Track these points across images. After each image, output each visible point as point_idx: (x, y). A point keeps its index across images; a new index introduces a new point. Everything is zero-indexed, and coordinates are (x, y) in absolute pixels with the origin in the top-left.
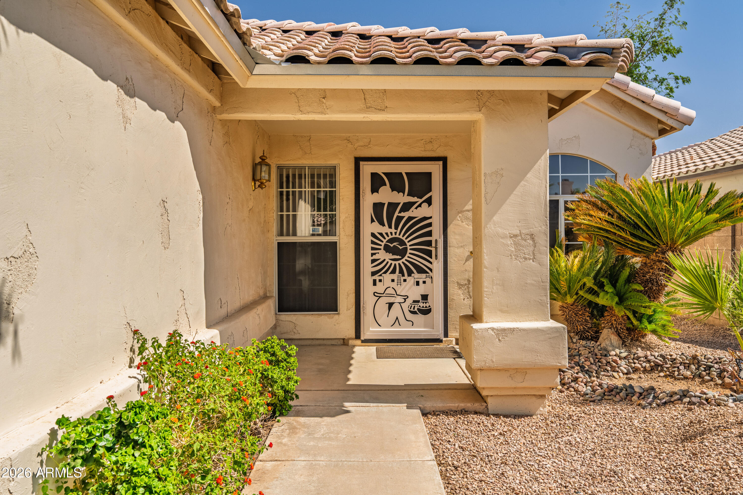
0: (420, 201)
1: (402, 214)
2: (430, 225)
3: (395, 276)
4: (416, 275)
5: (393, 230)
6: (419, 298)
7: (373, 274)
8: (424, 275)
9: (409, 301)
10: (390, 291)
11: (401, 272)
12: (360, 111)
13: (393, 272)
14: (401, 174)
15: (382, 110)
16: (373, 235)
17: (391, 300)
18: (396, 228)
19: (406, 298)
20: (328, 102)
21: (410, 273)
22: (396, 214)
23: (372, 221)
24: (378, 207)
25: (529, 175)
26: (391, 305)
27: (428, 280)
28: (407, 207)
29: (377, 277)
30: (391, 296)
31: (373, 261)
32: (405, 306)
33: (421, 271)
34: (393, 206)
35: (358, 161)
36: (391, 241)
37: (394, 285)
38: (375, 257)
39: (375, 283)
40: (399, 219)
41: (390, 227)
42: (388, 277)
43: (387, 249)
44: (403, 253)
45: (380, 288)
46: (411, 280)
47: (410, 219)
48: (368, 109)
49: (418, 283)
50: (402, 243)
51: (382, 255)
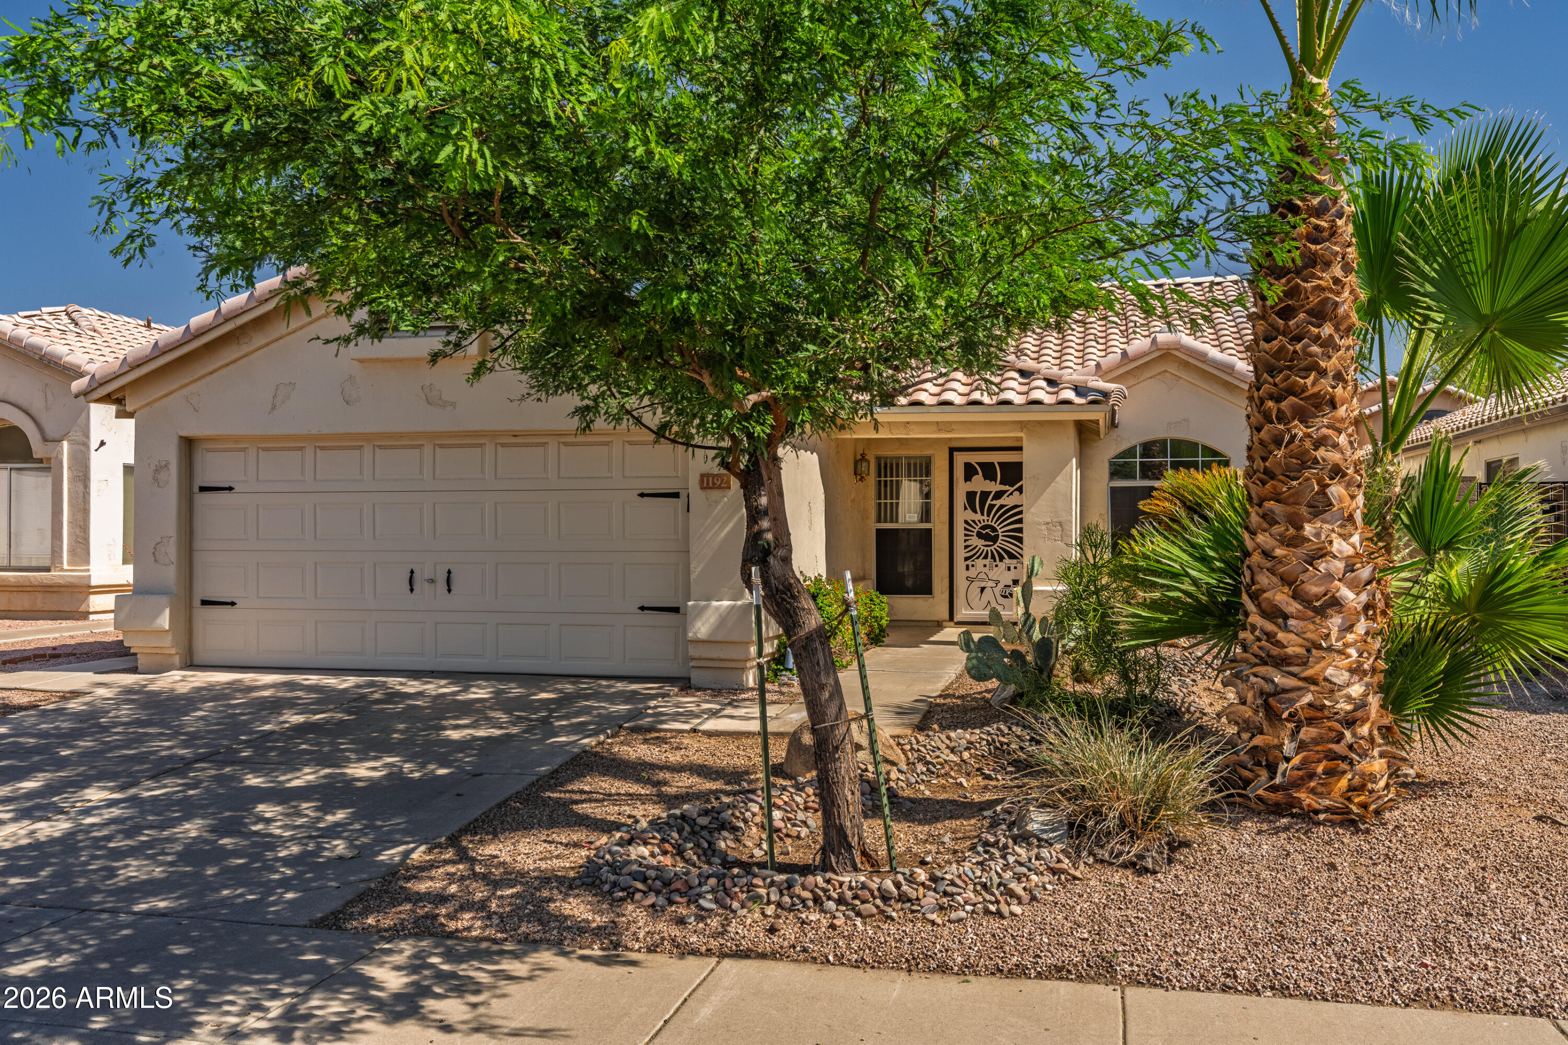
0: (1012, 489)
1: (994, 502)
2: (1021, 512)
3: (987, 562)
4: (1007, 561)
5: (985, 518)
6: (1011, 583)
7: (966, 559)
8: (1015, 561)
9: (1001, 586)
10: (982, 576)
11: (993, 557)
12: (934, 432)
13: (986, 557)
14: (993, 464)
15: (949, 432)
16: (966, 522)
17: (983, 584)
18: (988, 515)
19: (997, 583)
20: (912, 427)
21: (1002, 558)
22: (989, 502)
23: (966, 508)
24: (971, 496)
25: (1058, 479)
26: (983, 589)
27: (1019, 566)
28: (999, 495)
29: (969, 562)
30: (982, 580)
31: (966, 547)
32: (997, 591)
33: (1012, 556)
34: (985, 495)
35: (952, 451)
36: (984, 528)
37: (986, 570)
38: (967, 543)
39: (967, 568)
40: (991, 507)
41: (982, 514)
42: (980, 562)
43: (980, 535)
44: (995, 539)
45: (972, 573)
46: (1002, 566)
47: (1002, 506)
48: (940, 430)
49: (1009, 569)
50: (994, 530)
51: (975, 541)
